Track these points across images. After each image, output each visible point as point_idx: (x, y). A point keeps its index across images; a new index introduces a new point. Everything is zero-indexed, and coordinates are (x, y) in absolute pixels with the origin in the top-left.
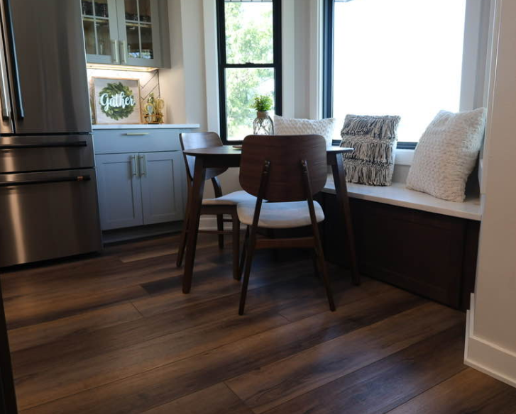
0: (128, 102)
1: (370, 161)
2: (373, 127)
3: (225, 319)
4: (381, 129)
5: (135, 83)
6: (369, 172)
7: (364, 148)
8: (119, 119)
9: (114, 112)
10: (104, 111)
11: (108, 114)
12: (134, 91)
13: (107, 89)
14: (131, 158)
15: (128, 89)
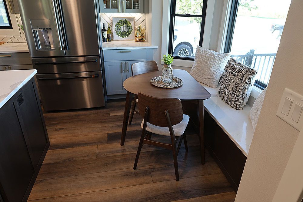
0: (129, 29)
1: (233, 93)
2: (239, 73)
3: (126, 170)
4: (243, 77)
5: (133, 19)
6: (231, 99)
7: (232, 85)
8: (124, 37)
9: (122, 34)
10: (117, 34)
11: (119, 35)
12: (132, 23)
13: (119, 23)
14: (122, 63)
15: (129, 23)
